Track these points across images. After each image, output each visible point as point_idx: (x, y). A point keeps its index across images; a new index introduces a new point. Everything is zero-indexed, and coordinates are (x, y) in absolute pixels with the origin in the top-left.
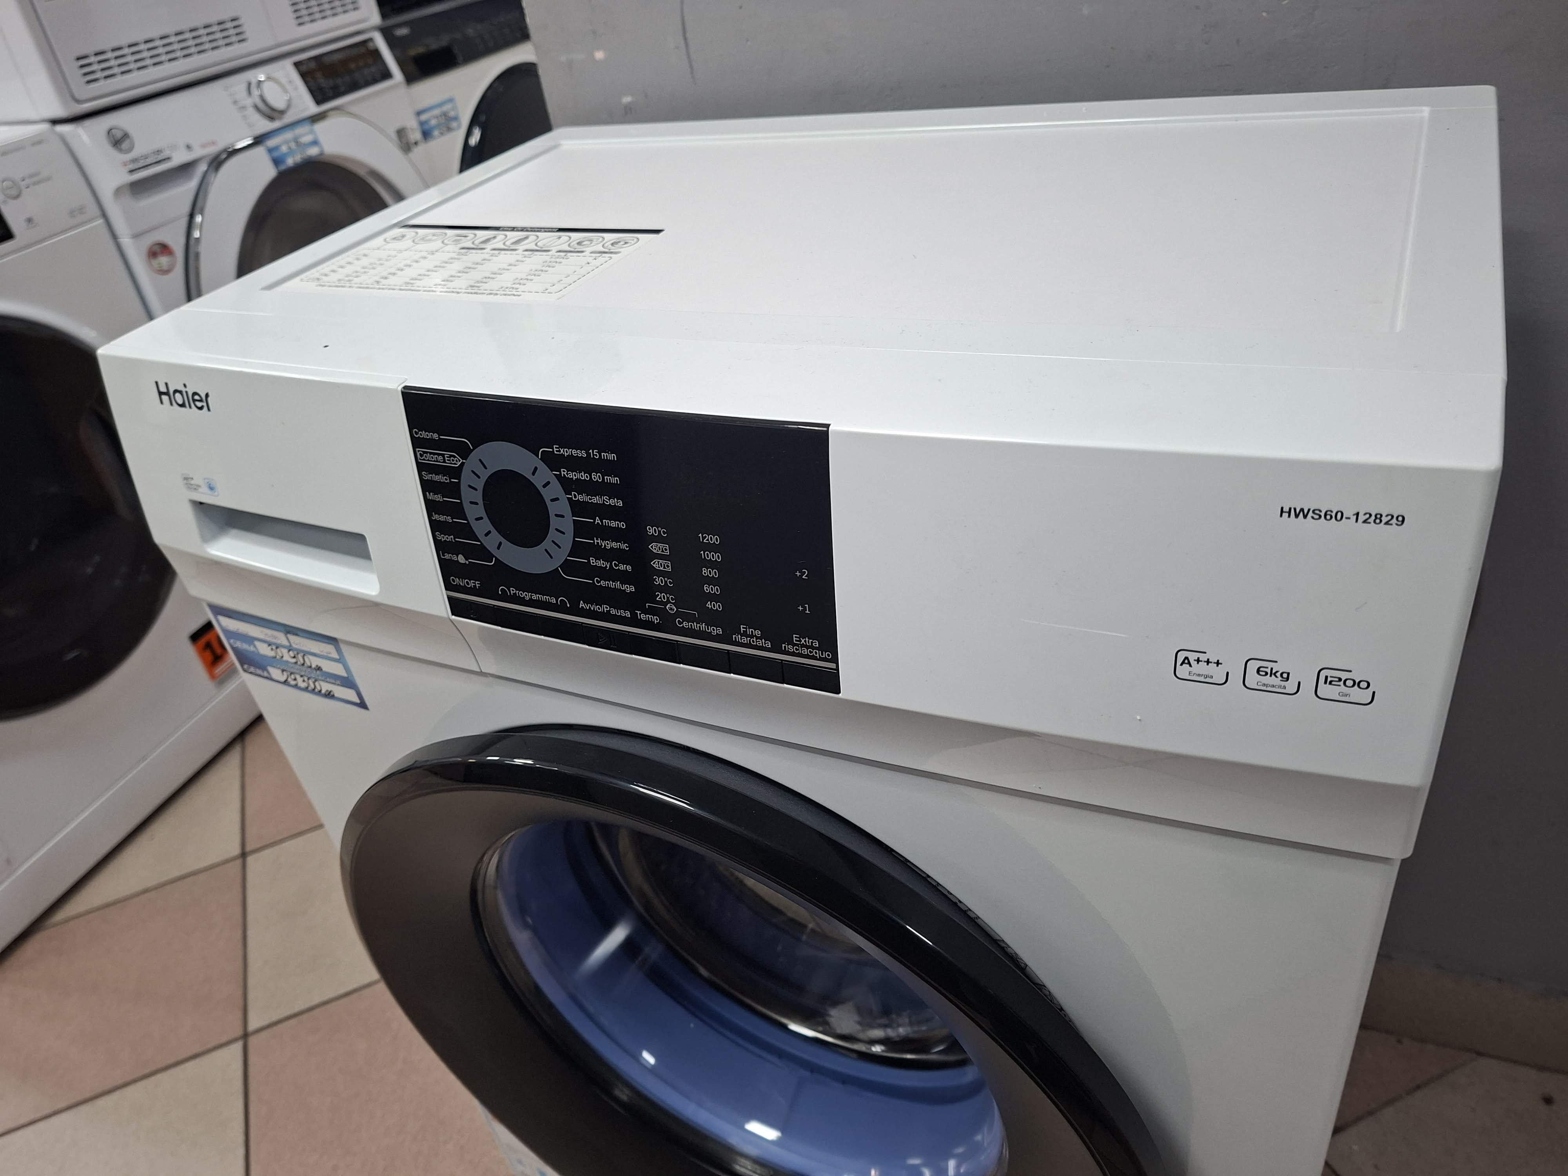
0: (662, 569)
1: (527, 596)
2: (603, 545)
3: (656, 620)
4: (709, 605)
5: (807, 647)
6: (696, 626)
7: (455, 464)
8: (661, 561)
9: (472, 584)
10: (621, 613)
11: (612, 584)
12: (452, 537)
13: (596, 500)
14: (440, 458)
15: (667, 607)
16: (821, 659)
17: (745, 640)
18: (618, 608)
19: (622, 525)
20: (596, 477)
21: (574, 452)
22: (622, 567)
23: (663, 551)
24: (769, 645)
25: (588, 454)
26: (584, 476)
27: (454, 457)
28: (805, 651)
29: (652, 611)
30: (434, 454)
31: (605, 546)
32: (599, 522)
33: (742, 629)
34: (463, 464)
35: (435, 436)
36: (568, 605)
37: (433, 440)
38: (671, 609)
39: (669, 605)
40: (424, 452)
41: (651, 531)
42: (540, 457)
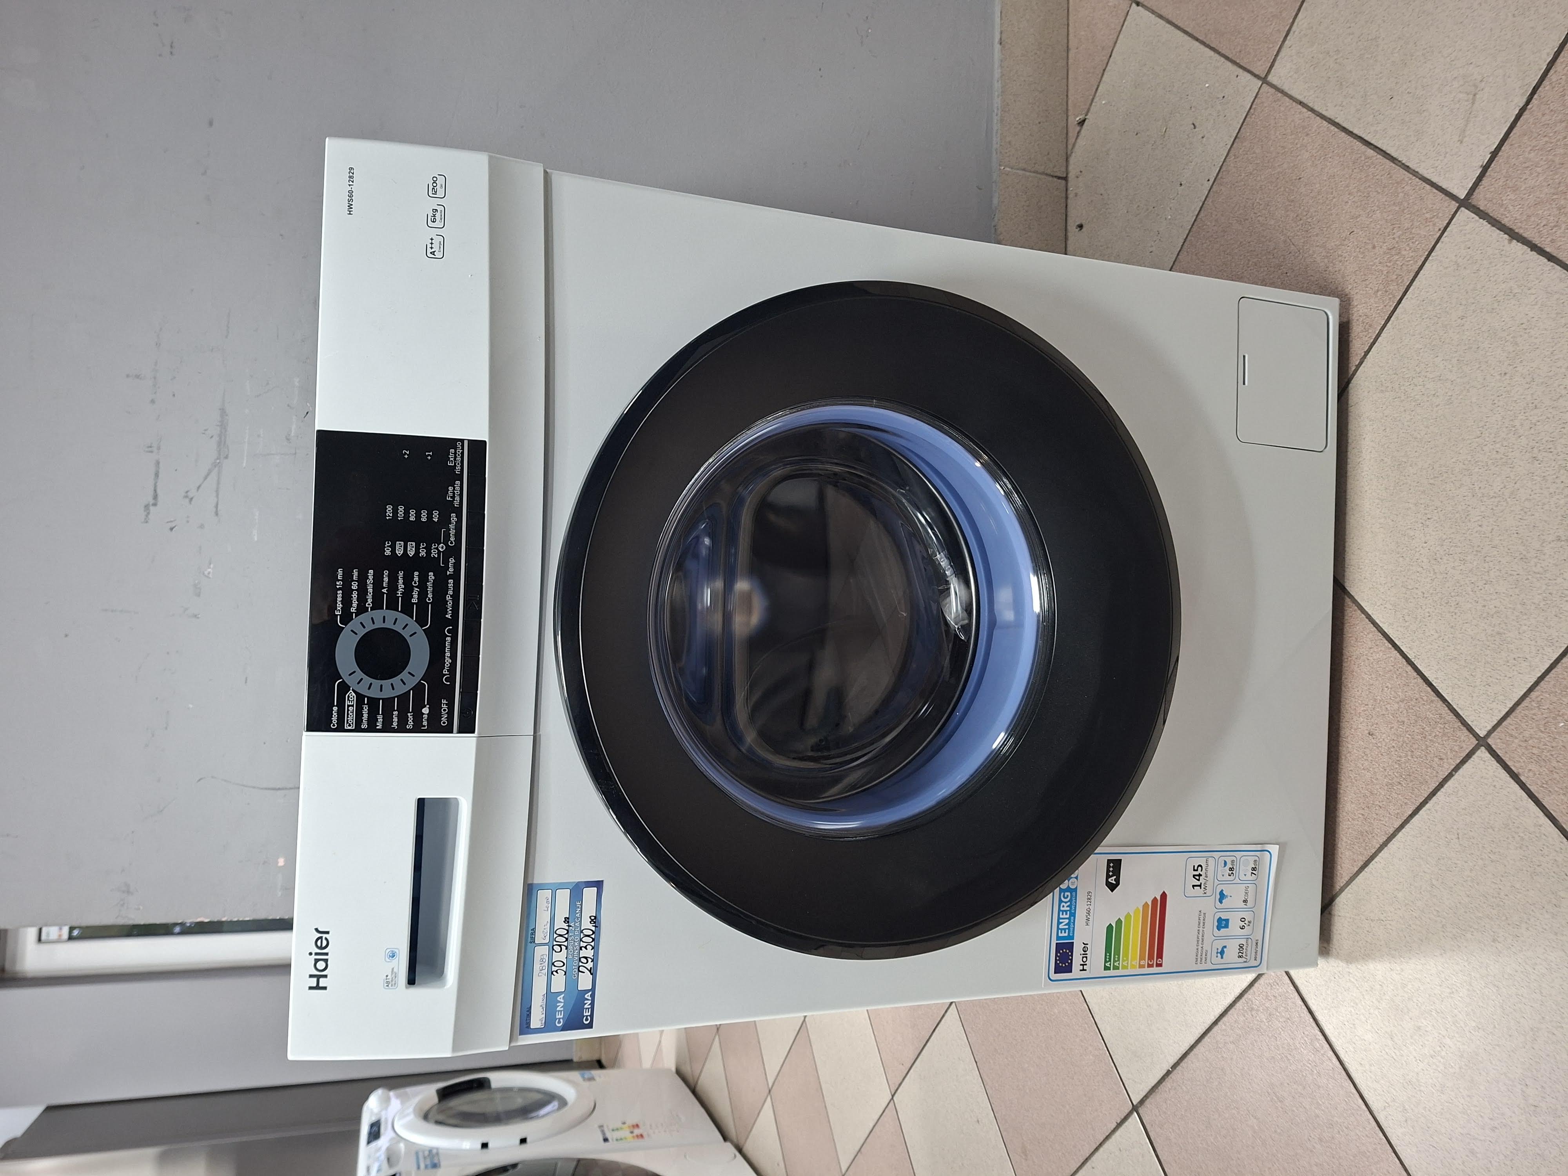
0: (414, 549)
1: (448, 661)
2: (402, 590)
3: (452, 561)
4: (436, 520)
5: (455, 457)
6: (452, 532)
7: (354, 697)
8: (408, 549)
9: (444, 707)
10: (450, 585)
11: (430, 589)
12: (409, 714)
13: (370, 590)
14: (350, 708)
15: (442, 550)
16: (463, 449)
17: (457, 498)
18: (447, 589)
19: (386, 573)
20: (355, 586)
21: (339, 599)
22: (416, 579)
23: (401, 546)
24: (458, 482)
25: (340, 589)
26: (355, 595)
27: (349, 697)
28: (459, 458)
29: (446, 562)
30: (348, 714)
31: (402, 588)
32: (385, 589)
33: (450, 499)
34: (353, 690)
35: (335, 709)
36: (451, 627)
37: (338, 712)
38: (442, 547)
39: (440, 549)
40: (347, 723)
41: (388, 552)
42: (344, 626)
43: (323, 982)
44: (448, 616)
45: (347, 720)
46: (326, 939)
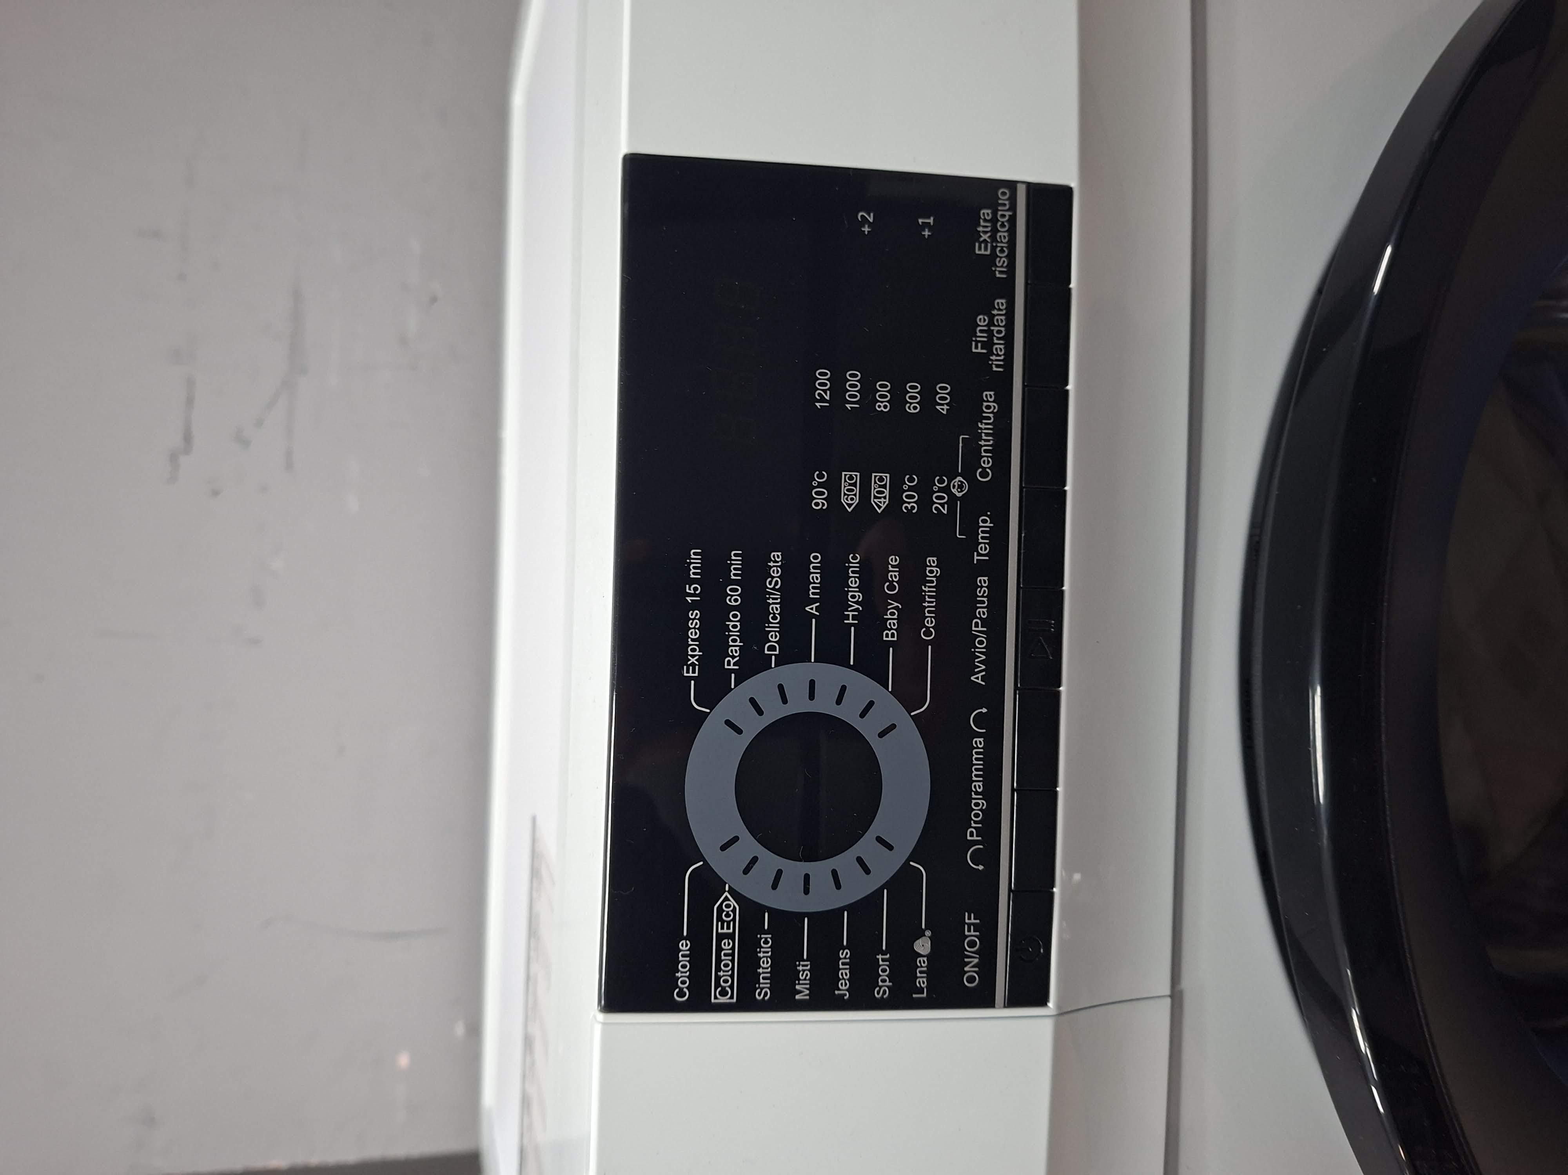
0: (887, 492)
1: (978, 804)
2: (857, 606)
3: (985, 524)
4: (943, 409)
5: (995, 231)
6: (986, 443)
7: (734, 911)
8: (873, 492)
9: (972, 934)
10: (982, 592)
11: (929, 604)
12: (880, 957)
13: (775, 608)
14: (726, 945)
15: (959, 495)
16: (1013, 207)
17: (999, 347)
18: (974, 603)
19: (816, 559)
20: (734, 598)
21: (693, 634)
22: (894, 575)
23: (855, 485)
24: (1001, 302)
25: (694, 606)
26: (734, 622)
27: (720, 909)
28: (1003, 236)
29: (971, 529)
30: (719, 960)
31: (857, 603)
32: (814, 606)
33: (979, 350)
34: (732, 891)
35: (684, 946)
36: (984, 710)
37: (693, 955)
38: (961, 487)
39: (954, 491)
40: (718, 985)
41: (819, 502)
42: (708, 711)
44: (977, 678)
45: (718, 978)
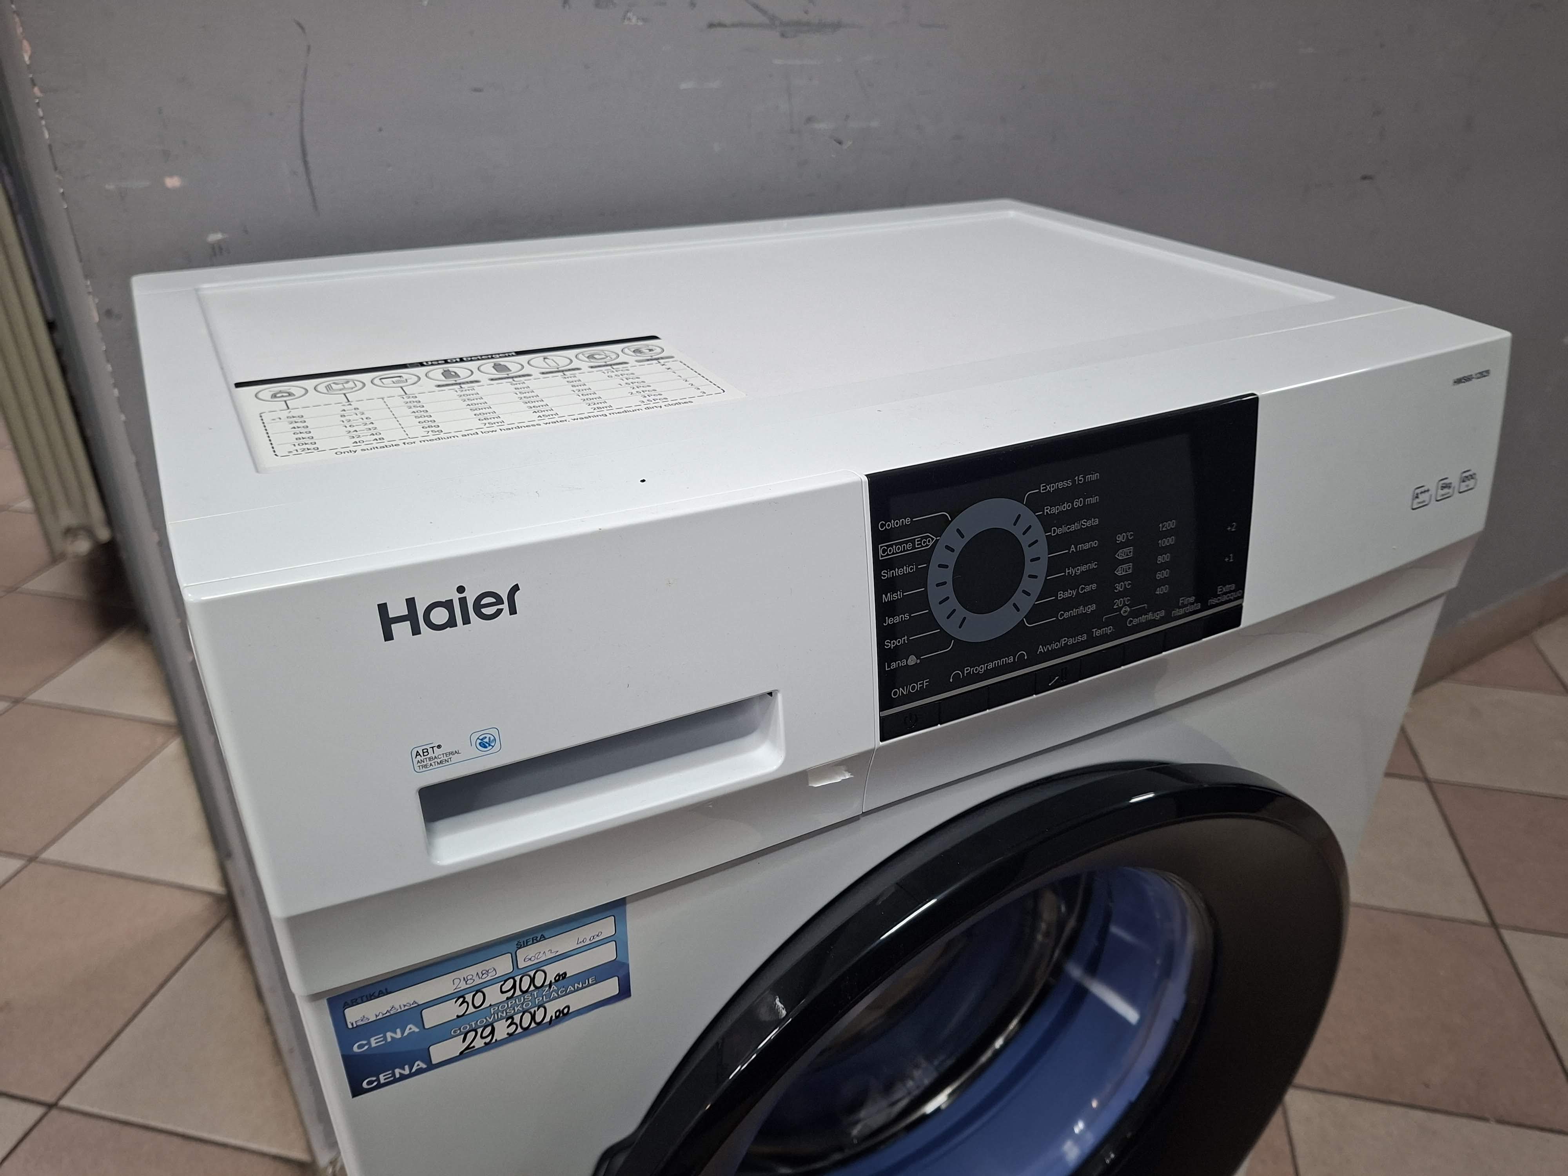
0: (1124, 573)
1: (981, 669)
2: (1074, 572)
3: (1109, 630)
4: (1158, 592)
5: (1224, 594)
6: (1143, 619)
7: (927, 545)
8: (1124, 566)
9: (918, 686)
10: (1080, 639)
11: (1074, 612)
12: (906, 637)
13: (1073, 528)
14: (909, 546)
15: (1122, 612)
16: (1233, 600)
18: (1075, 636)
19: (1095, 544)
20: (1078, 503)
21: (1060, 485)
22: (1088, 588)
23: (1127, 555)
24: (1199, 606)
25: (1073, 482)
26: (1066, 506)
27: (927, 537)
28: (1225, 598)
29: (1107, 623)
30: (901, 544)
31: (1076, 572)
32: (1074, 549)
33: (1181, 602)
34: (937, 540)
36: (1026, 658)
37: (904, 526)
38: (1125, 611)
39: (1124, 609)
40: (888, 546)
41: (1120, 538)
42: (1024, 503)
43: (401, 630)
44: (1041, 649)
45: (891, 546)
46: (499, 612)
